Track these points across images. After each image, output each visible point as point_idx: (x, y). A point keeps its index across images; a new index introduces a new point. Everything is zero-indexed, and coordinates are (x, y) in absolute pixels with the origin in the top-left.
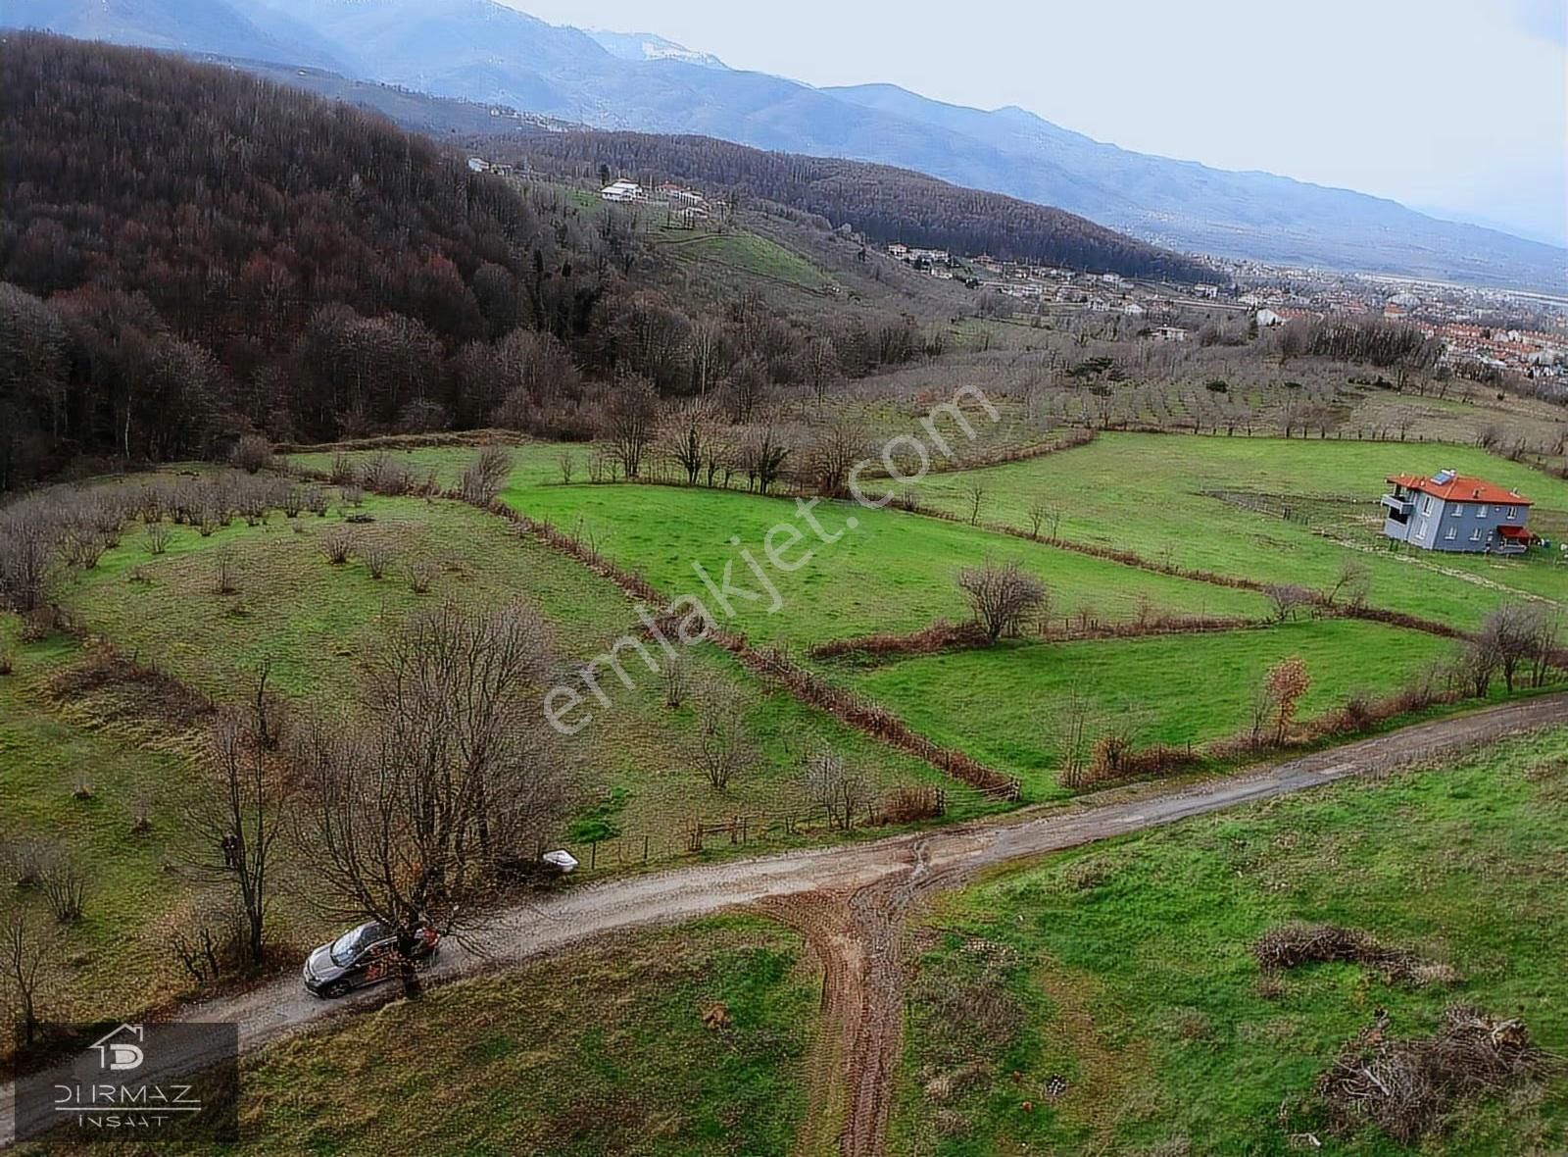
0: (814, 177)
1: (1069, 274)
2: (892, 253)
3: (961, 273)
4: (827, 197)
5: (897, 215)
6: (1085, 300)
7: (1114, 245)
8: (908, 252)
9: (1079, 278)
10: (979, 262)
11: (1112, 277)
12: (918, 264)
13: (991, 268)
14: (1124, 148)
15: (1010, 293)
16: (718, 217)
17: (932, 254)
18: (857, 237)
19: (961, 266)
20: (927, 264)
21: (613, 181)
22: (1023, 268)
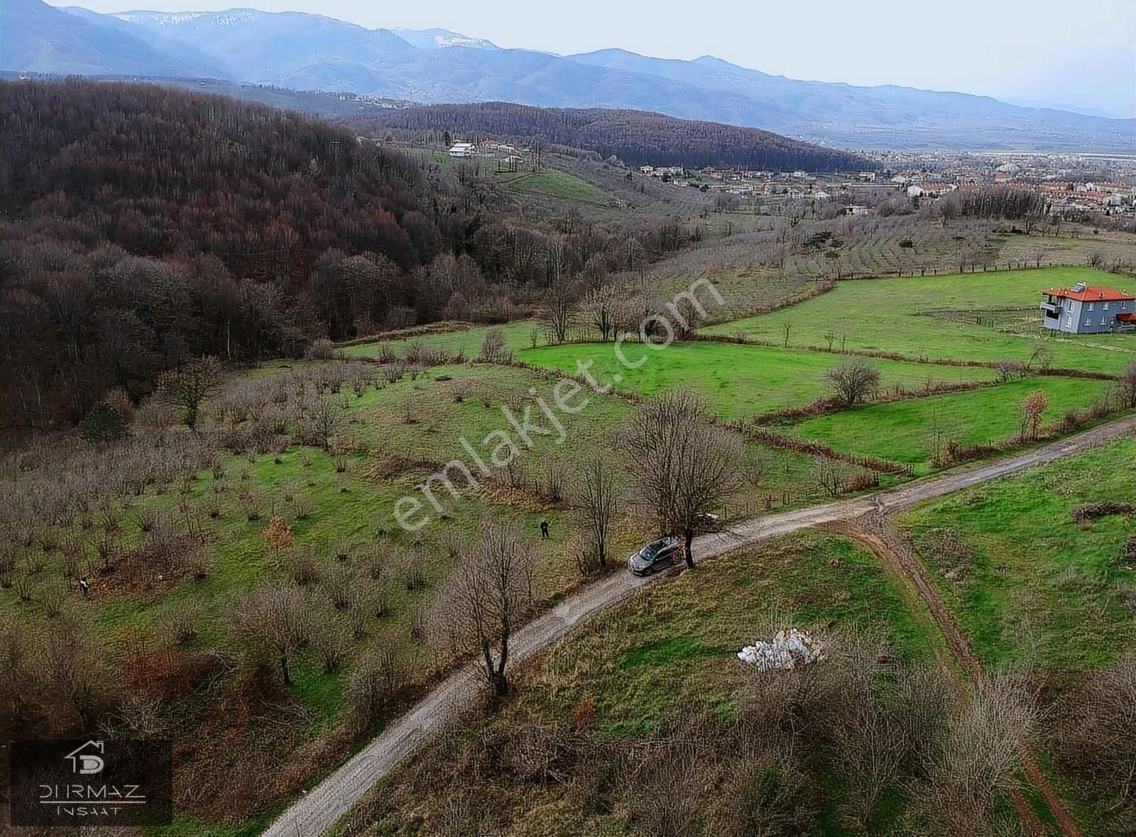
0: (581, 123)
1: (769, 174)
2: (643, 172)
3: (694, 182)
4: (591, 137)
5: (644, 144)
6: (785, 192)
7: (799, 150)
8: (654, 170)
9: (777, 176)
10: (705, 172)
11: (800, 173)
12: (666, 178)
13: (715, 175)
14: (789, 77)
15: (731, 191)
16: (529, 160)
17: (672, 170)
18: (622, 163)
19: (693, 176)
20: (670, 177)
21: (455, 143)
22: (737, 173)
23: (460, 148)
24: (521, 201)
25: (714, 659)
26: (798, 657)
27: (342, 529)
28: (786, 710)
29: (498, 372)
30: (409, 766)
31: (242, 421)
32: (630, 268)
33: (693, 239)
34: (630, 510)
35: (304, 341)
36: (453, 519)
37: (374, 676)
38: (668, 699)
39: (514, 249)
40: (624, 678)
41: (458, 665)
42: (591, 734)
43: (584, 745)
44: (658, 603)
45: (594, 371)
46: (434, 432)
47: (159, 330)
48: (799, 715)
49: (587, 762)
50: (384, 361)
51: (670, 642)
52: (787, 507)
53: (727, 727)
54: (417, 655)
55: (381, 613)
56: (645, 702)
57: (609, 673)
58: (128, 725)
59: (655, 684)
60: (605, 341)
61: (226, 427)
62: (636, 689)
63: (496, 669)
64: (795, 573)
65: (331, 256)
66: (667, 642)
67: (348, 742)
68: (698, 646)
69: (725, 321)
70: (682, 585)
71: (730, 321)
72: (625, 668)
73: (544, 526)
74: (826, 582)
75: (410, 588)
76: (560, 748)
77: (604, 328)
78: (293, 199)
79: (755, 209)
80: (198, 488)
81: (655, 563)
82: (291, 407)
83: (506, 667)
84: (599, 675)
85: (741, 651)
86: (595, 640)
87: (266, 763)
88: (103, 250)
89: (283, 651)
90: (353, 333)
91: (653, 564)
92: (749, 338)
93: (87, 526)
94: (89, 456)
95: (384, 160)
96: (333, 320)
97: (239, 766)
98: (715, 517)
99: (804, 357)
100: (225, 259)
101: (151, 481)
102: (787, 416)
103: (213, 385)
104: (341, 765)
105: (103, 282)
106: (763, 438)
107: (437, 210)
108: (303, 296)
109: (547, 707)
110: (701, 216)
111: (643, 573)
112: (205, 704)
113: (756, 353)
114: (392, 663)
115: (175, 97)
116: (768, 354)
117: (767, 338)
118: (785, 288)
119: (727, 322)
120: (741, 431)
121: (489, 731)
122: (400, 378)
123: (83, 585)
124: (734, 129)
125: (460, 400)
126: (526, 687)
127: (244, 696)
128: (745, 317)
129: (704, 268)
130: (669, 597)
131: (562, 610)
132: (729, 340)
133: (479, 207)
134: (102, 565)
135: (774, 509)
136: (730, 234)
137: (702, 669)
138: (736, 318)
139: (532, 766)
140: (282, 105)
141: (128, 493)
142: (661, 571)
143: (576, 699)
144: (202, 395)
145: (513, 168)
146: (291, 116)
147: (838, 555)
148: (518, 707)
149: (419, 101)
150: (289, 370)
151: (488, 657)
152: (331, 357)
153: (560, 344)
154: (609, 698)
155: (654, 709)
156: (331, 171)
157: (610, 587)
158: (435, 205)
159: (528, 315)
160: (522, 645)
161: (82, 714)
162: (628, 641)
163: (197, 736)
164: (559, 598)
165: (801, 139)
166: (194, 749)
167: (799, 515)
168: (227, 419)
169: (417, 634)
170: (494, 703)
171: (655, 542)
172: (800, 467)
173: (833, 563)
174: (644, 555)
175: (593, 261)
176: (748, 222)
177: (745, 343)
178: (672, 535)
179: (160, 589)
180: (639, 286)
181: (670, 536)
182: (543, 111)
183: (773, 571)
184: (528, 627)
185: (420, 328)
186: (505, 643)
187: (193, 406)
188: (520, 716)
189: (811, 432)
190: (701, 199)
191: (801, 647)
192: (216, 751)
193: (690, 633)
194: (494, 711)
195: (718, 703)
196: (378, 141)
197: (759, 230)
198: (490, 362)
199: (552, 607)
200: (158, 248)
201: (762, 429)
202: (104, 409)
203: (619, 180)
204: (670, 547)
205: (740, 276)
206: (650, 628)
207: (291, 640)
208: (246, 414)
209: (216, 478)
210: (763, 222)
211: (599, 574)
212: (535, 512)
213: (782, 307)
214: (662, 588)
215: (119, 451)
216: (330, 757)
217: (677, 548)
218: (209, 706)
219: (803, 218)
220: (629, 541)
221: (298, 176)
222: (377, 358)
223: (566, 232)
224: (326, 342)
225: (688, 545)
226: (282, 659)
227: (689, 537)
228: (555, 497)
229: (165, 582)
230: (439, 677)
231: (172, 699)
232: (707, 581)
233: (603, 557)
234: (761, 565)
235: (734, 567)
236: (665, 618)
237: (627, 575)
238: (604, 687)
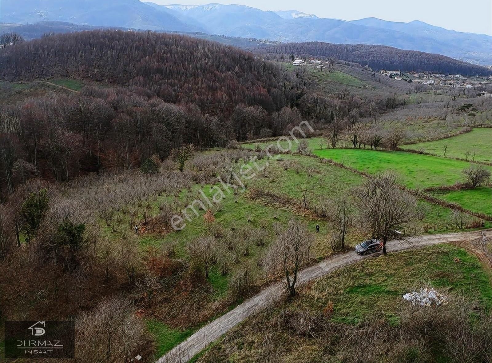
0: (353, 51)
1: (443, 76)
2: (381, 73)
3: (405, 78)
4: (357, 57)
5: (382, 61)
6: (451, 84)
7: (459, 65)
8: (386, 72)
9: (447, 77)
10: (411, 74)
11: (459, 76)
12: (391, 76)
13: (415, 75)
14: (457, 31)
15: (423, 83)
16: (327, 66)
17: (395, 73)
18: (371, 69)
19: (405, 76)
20: (393, 76)
21: (296, 59)
22: (427, 75)
23: (298, 62)
24: (322, 85)
25: (391, 296)
26: (433, 302)
27: (234, 217)
28: (423, 324)
29: (304, 159)
30: (251, 319)
31: (200, 171)
32: (370, 115)
33: (402, 104)
34: (358, 225)
35: (227, 141)
36: (279, 219)
37: (240, 280)
38: (367, 311)
39: (317, 105)
40: (348, 298)
41: (275, 281)
42: (330, 319)
43: (326, 324)
44: (367, 268)
45: (348, 161)
46: (274, 182)
47: (173, 132)
48: (430, 328)
49: (327, 331)
50: (257, 151)
51: (371, 286)
52: (436, 231)
53: (394, 327)
54: (259, 274)
55: (246, 254)
56: (356, 310)
57: (341, 295)
58: (146, 284)
59: (362, 303)
60: (354, 148)
61: (194, 173)
62: (353, 304)
63: (291, 285)
64: (436, 263)
65: (240, 106)
66: (370, 285)
67: (228, 305)
68: (384, 289)
69: (414, 143)
70: (379, 261)
71: (417, 143)
72: (349, 294)
73: (318, 228)
74: (451, 269)
75: (259, 245)
76: (315, 323)
77: (355, 142)
78: (228, 82)
79: (434, 92)
80: (181, 195)
81: (368, 250)
82: (219, 166)
83: (295, 285)
84: (337, 295)
85: (405, 295)
86: (336, 279)
87: (196, 308)
88: (155, 100)
89: (206, 264)
90: (246, 139)
91: (366, 250)
92: (426, 151)
93: (140, 206)
94: (143, 179)
95: (265, 67)
96: (239, 133)
97: (186, 307)
98: (399, 232)
99: (453, 162)
100: (199, 106)
101: (165, 191)
102: (441, 189)
103: (190, 156)
104: (224, 314)
105: (153, 112)
106: (427, 199)
107: (285, 88)
108: (228, 122)
109: (312, 305)
110: (407, 94)
111: (362, 254)
112: (175, 280)
113: (428, 159)
114: (248, 275)
115: (186, 39)
116: (435, 160)
117: (435, 153)
118: (446, 129)
119: (416, 143)
120: (417, 195)
121: (286, 310)
122: (263, 158)
123: (136, 228)
124: (426, 54)
125: (286, 169)
126: (303, 295)
127: (190, 280)
128: (424, 142)
129: (406, 117)
130: (373, 266)
131: (322, 265)
132: (416, 152)
133: (303, 87)
134: (143, 221)
135: (429, 232)
136: (420, 103)
137: (385, 300)
138: (420, 142)
139: (303, 328)
140: (226, 43)
141: (156, 195)
142: (370, 254)
143: (325, 304)
144: (186, 159)
145: (320, 71)
146: (230, 48)
147: (459, 257)
148: (299, 302)
149: (282, 42)
150: (220, 152)
151: (288, 279)
152: (236, 148)
153: (333, 148)
154: (340, 306)
155: (360, 313)
156: (244, 71)
157: (345, 258)
158: (285, 86)
159: (320, 135)
160: (303, 277)
161: (130, 278)
162: (351, 282)
163: (171, 293)
164: (321, 259)
165: (461, 60)
166: (170, 298)
167: (442, 236)
168: (195, 170)
169: (260, 265)
170: (289, 299)
171: (369, 241)
172: (444, 214)
173: (456, 260)
174: (363, 246)
175: (352, 112)
176: (430, 98)
177: (424, 154)
178: (377, 238)
179: (164, 233)
180: (373, 124)
181: (376, 239)
182: (336, 46)
183: (425, 261)
184: (307, 269)
185: (273, 138)
186: (295, 274)
187: (183, 163)
188: (299, 306)
189: (452, 198)
190: (407, 86)
191: (434, 296)
192: (177, 300)
193: (381, 283)
194: (288, 303)
195: (391, 316)
196: (263, 58)
197: (435, 102)
198: (301, 154)
199: (318, 263)
200: (175, 100)
201: (427, 195)
202: (150, 161)
203: (369, 77)
204: (376, 243)
205: (424, 122)
206: (362, 278)
207: (210, 260)
208: (202, 168)
209: (189, 192)
210: (439, 98)
211: (341, 251)
212: (314, 221)
213: (444, 138)
214: (370, 262)
215: (154, 178)
216: (221, 310)
217: (379, 244)
218: (177, 281)
219: (459, 97)
220: (356, 239)
221: (230, 73)
222: (254, 149)
223: (341, 99)
224: (235, 142)
225: (384, 243)
226: (206, 267)
227: (385, 240)
228: (324, 215)
229: (166, 231)
230: (267, 284)
231: (163, 277)
232: (392, 261)
233: (343, 244)
234: (420, 257)
235: (406, 256)
236: (370, 275)
237: (354, 253)
238: (338, 301)
